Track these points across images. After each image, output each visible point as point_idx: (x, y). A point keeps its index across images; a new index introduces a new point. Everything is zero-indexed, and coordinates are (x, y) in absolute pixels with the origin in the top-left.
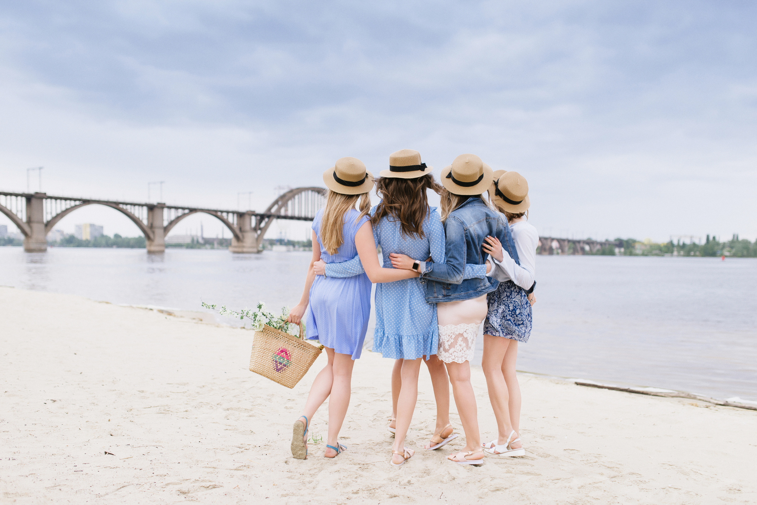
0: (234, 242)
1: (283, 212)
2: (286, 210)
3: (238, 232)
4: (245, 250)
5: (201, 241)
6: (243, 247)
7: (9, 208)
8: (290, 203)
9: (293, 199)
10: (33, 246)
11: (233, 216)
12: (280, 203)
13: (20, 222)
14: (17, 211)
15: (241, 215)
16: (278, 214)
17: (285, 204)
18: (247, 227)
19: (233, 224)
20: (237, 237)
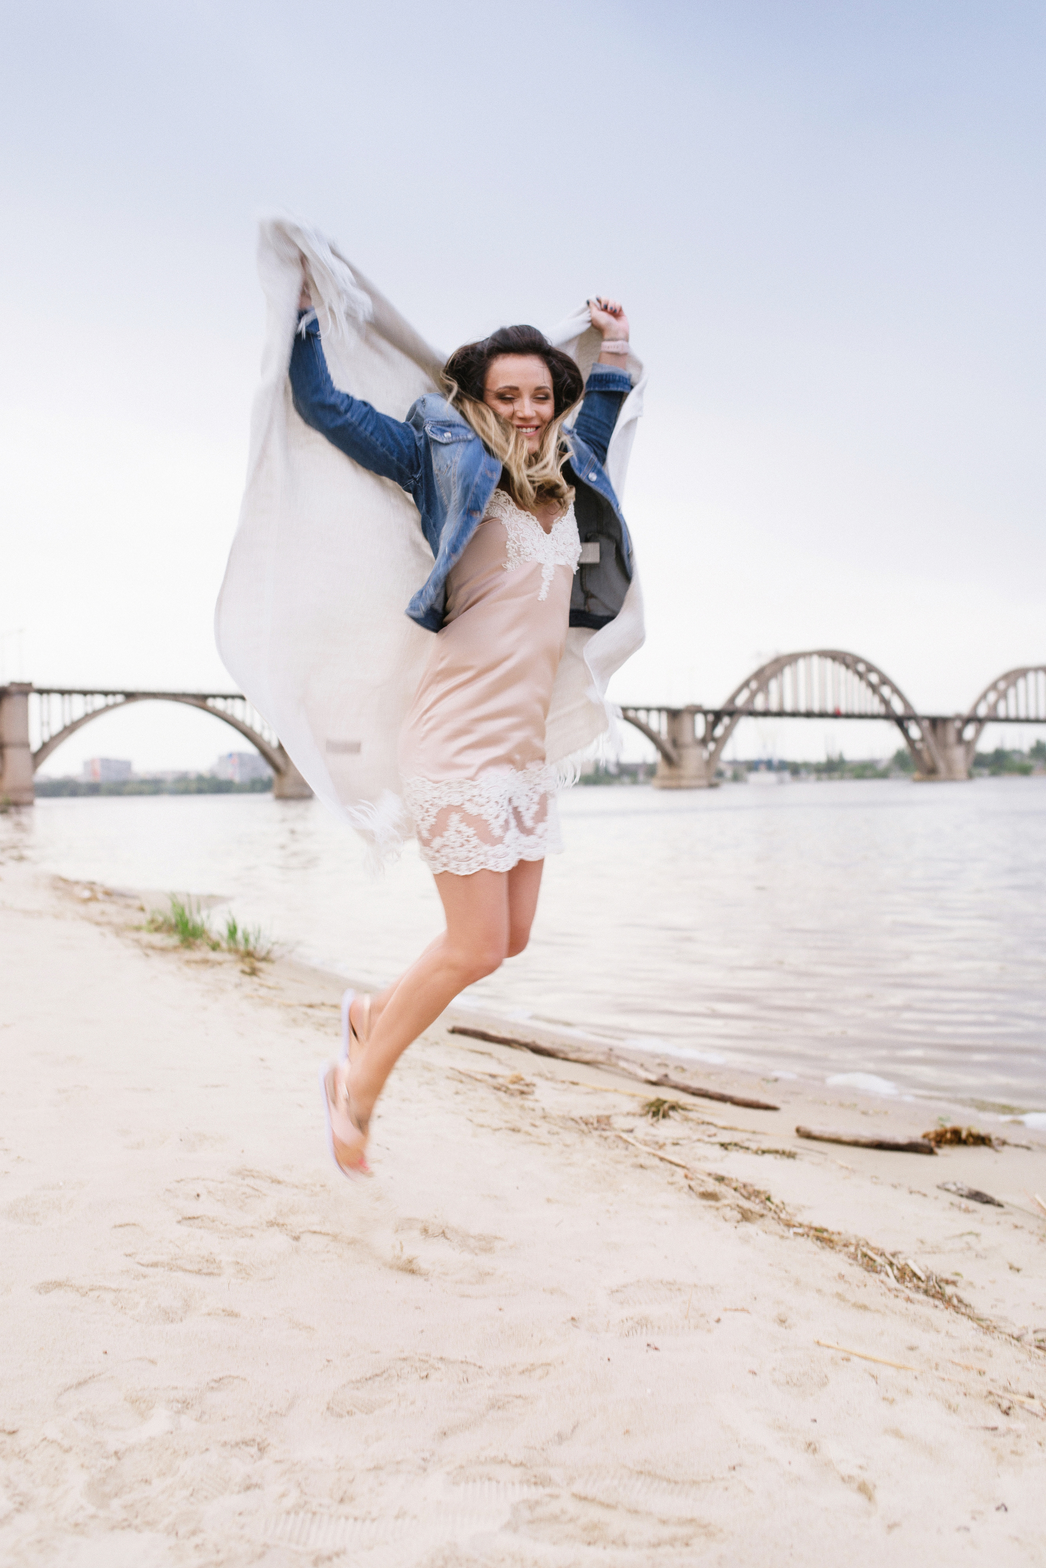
0: (663, 770)
1: (759, 704)
2: (767, 699)
3: (669, 747)
4: (684, 782)
5: (613, 769)
6: (680, 777)
7: (248, 722)
8: (773, 685)
9: (779, 677)
10: (289, 790)
11: (660, 717)
12: (754, 685)
13: (267, 748)
14: (263, 727)
15: (674, 714)
16: (750, 708)
17: (763, 687)
18: (687, 738)
19: (659, 733)
20: (668, 759)
